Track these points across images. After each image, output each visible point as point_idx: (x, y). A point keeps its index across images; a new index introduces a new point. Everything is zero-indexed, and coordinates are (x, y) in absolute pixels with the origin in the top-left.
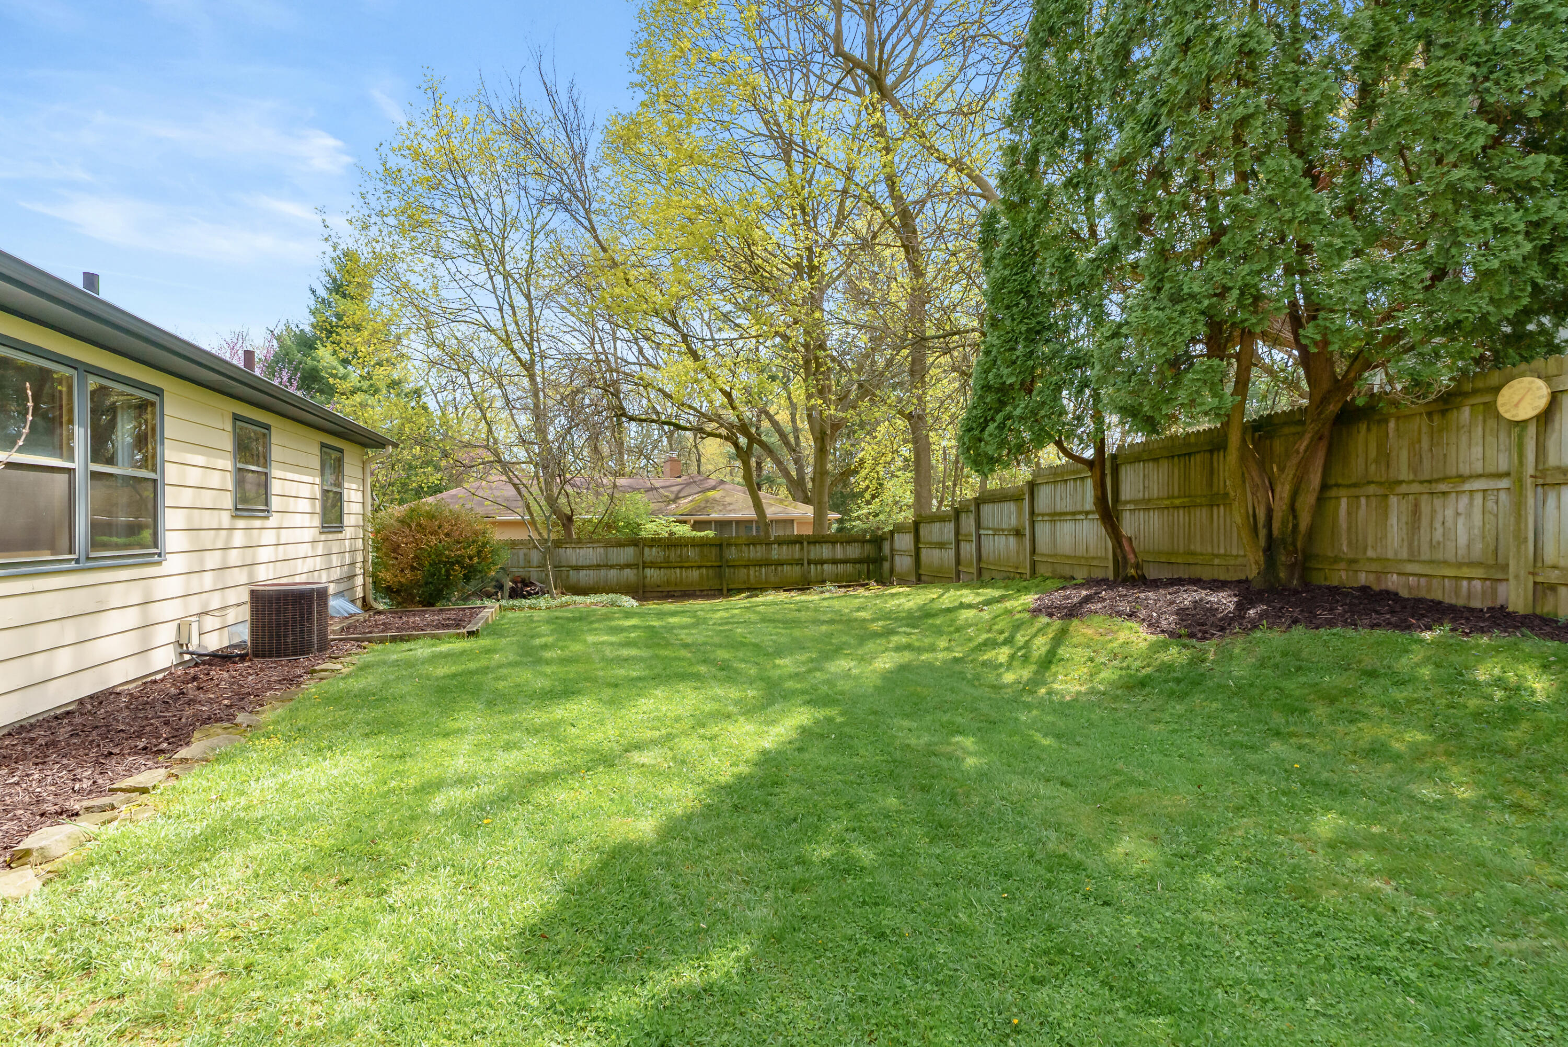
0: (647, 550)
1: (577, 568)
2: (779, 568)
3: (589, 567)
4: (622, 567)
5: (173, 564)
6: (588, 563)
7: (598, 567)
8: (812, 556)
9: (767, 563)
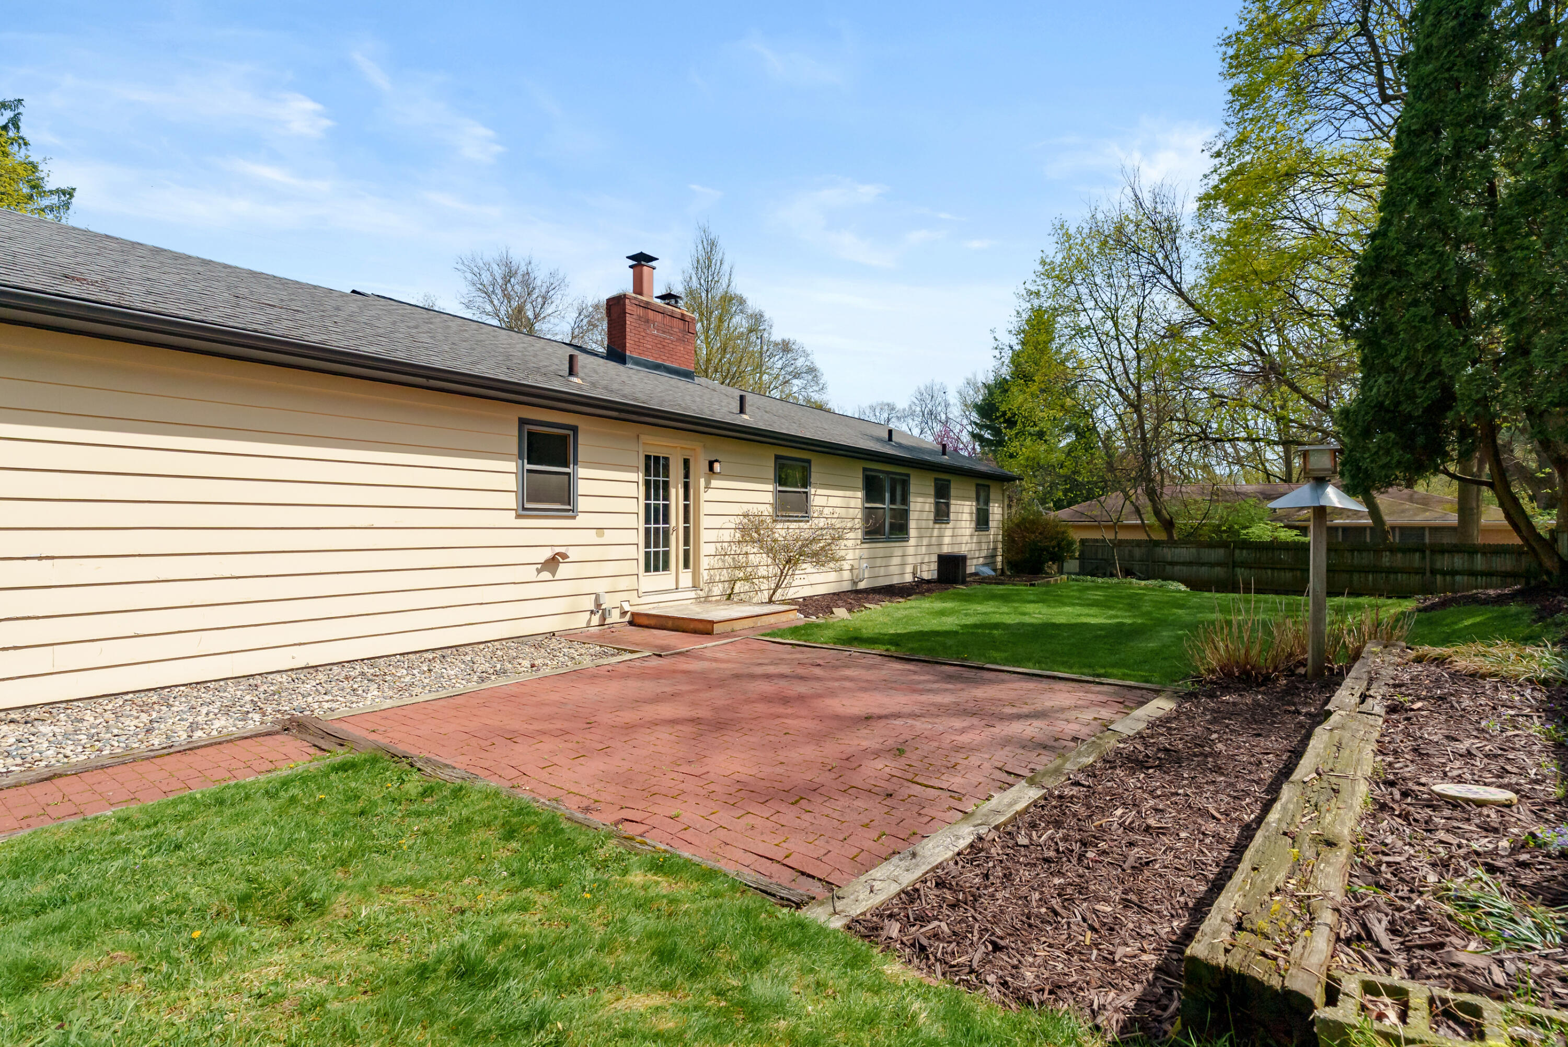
0: (1237, 552)
1: (1172, 564)
2: (1392, 576)
3: (1183, 564)
4: (1212, 565)
5: (912, 542)
6: (1182, 560)
7: (1190, 564)
8: (1438, 565)
9: (1376, 570)
